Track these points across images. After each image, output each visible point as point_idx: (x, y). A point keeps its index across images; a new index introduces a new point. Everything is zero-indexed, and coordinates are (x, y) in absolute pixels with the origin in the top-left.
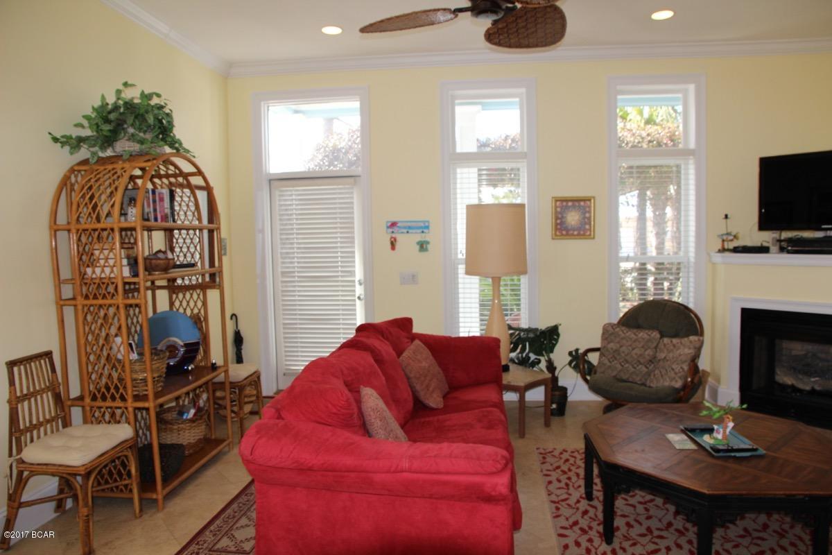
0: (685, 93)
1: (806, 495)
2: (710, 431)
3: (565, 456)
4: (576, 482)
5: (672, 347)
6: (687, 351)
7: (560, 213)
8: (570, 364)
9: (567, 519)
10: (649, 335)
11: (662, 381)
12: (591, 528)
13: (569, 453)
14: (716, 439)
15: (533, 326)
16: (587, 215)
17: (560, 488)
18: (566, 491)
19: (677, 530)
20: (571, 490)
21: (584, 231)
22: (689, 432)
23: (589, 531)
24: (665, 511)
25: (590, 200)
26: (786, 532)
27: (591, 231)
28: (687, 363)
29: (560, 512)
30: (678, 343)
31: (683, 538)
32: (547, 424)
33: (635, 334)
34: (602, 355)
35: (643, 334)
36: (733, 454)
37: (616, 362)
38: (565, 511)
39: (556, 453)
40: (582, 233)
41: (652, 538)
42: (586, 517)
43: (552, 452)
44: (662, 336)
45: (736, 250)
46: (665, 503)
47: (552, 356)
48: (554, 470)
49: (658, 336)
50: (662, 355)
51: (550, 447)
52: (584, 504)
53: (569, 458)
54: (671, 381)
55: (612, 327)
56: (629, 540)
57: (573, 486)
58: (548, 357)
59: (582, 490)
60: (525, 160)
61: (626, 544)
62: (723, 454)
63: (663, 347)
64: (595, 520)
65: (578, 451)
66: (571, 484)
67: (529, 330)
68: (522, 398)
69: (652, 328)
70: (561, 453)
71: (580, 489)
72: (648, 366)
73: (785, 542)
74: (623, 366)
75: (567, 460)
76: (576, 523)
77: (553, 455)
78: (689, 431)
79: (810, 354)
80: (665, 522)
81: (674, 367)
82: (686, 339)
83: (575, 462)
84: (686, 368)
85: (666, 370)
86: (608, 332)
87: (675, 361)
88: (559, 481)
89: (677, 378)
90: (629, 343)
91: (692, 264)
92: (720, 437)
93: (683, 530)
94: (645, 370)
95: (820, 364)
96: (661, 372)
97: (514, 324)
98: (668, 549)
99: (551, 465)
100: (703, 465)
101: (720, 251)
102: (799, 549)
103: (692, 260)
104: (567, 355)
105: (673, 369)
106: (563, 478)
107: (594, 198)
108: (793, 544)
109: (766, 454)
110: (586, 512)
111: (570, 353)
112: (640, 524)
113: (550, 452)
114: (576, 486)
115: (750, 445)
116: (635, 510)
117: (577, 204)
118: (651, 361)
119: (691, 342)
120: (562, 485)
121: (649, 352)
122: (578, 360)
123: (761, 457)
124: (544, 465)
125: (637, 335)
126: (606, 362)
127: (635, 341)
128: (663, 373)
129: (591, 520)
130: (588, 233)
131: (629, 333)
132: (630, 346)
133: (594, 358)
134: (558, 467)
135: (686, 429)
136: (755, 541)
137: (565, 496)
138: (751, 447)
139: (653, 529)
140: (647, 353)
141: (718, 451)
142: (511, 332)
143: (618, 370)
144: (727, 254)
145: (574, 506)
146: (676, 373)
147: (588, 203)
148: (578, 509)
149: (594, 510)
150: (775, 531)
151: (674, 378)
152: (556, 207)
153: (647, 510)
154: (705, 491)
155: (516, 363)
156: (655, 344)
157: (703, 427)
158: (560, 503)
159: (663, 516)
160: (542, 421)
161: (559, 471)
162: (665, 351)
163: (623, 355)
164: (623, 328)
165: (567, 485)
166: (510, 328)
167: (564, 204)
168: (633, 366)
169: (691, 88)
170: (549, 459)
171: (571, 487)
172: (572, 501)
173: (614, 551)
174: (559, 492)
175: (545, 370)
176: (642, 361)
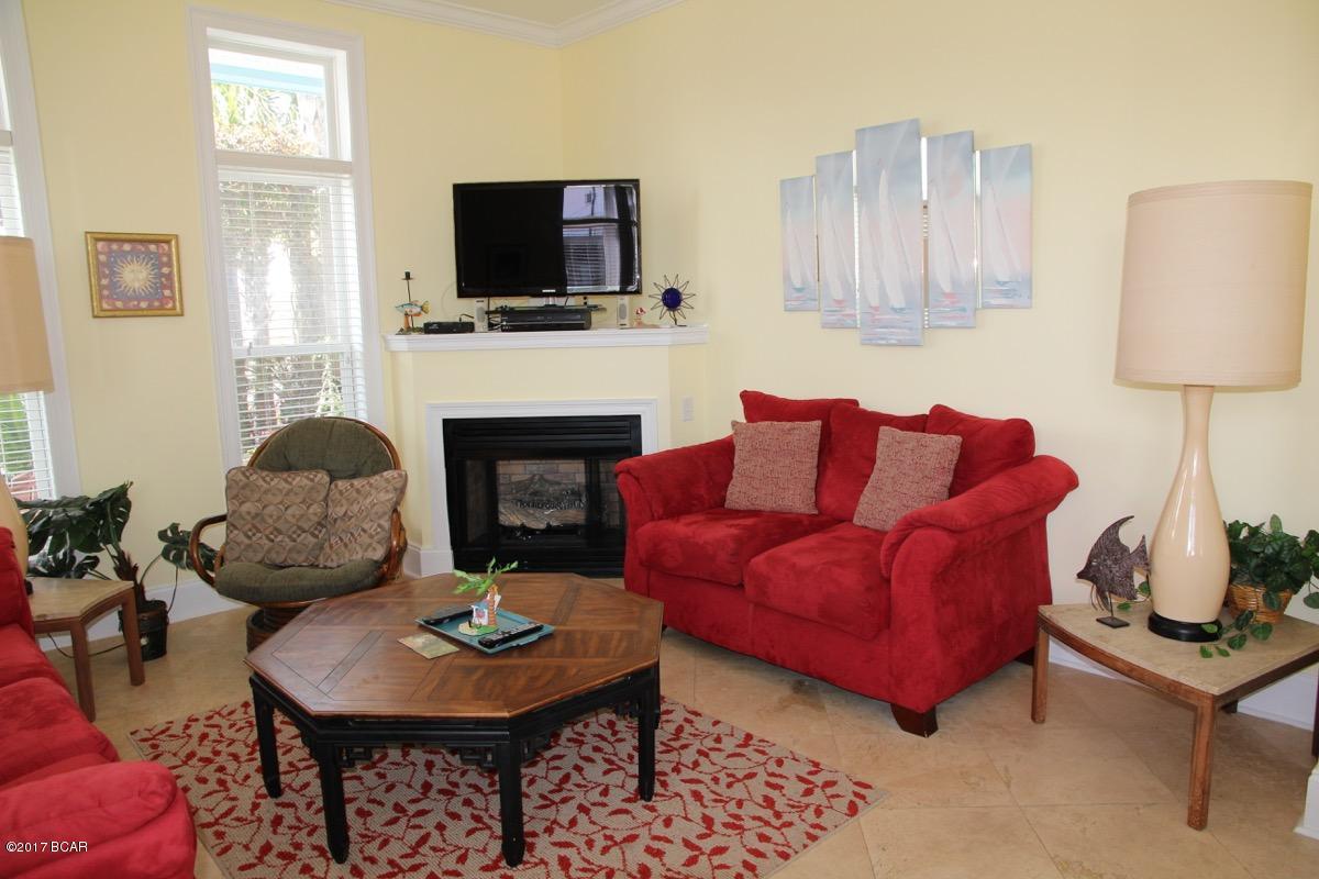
0: (329, 63)
1: (628, 674)
2: (467, 615)
3: (196, 729)
4: (236, 771)
5: (355, 494)
6: (384, 497)
7: (106, 265)
8: (165, 554)
9: (247, 847)
10: (312, 480)
11: (347, 555)
12: (298, 846)
13: (203, 722)
14: (480, 626)
15: (74, 494)
16: (165, 270)
17: (210, 794)
18: (223, 794)
19: (441, 791)
20: (234, 790)
21: (162, 300)
22: (432, 626)
23: (297, 852)
24: (411, 767)
25: (168, 242)
26: (582, 735)
27: (174, 302)
28: (387, 517)
29: (228, 840)
30: (363, 486)
31: (455, 800)
32: (137, 679)
33: (286, 481)
34: (232, 527)
35: (300, 480)
36: (514, 644)
37: (259, 535)
38: (238, 834)
39: (177, 729)
40: (156, 304)
41: (409, 820)
42: (280, 829)
43: (168, 729)
44: (333, 479)
45: (429, 329)
46: (405, 754)
47: (123, 545)
48: (185, 763)
49: (327, 479)
50: (340, 511)
51: (159, 720)
52: (268, 808)
53: (207, 730)
54: (366, 550)
55: (243, 473)
56: (373, 839)
57: (235, 782)
58: (117, 548)
59: (258, 781)
60: (11, 149)
61: (372, 849)
62: (499, 647)
63: (337, 495)
64: (300, 829)
65: (219, 713)
66: (229, 779)
67: (64, 504)
68: (79, 641)
69: (313, 467)
70: (187, 727)
71: (249, 782)
72: (316, 532)
73: (587, 750)
74: (273, 541)
75: (204, 737)
76: (266, 848)
77: (170, 736)
78: (432, 624)
79: (537, 478)
80: (418, 785)
81: (366, 526)
82: (377, 477)
83: (221, 736)
84: (387, 525)
85: (352, 534)
86: (237, 487)
87: (366, 517)
88: (203, 781)
89: (374, 545)
90: (279, 499)
91: (358, 356)
92: (484, 621)
93: (450, 788)
94: (314, 540)
95: (551, 489)
96: (341, 539)
97: (23, 496)
98: (441, 827)
99: (175, 755)
100: (480, 673)
101: (402, 332)
102: (606, 753)
103: (358, 348)
104: (159, 541)
105: (364, 531)
106: (209, 772)
107: (176, 236)
108: (597, 749)
109: (555, 631)
110: (277, 821)
111: (162, 535)
112: (381, 804)
113: (163, 732)
114: (240, 777)
115: (530, 623)
116: (362, 784)
117: (141, 247)
118: (319, 523)
119: (387, 480)
120: (212, 785)
121: (316, 509)
122: (180, 546)
123: (550, 636)
124: (160, 760)
125: (290, 484)
126: (242, 538)
127: (287, 494)
128: (346, 540)
129: (293, 831)
130: (170, 305)
131: (276, 480)
132: (281, 503)
133: (214, 538)
134: (191, 755)
135: (427, 622)
136: (552, 764)
137: (226, 805)
138: (533, 626)
139: (404, 804)
140: (311, 511)
141: (491, 644)
142: (23, 512)
143: (266, 547)
144: (415, 336)
145: (250, 818)
146: (371, 537)
147: (165, 246)
148: (260, 820)
149: (291, 810)
150: (569, 740)
151: (370, 545)
152: (97, 253)
153: (382, 776)
154: (506, 714)
155: (42, 575)
156: (323, 494)
157: (453, 613)
158: (221, 821)
159: (412, 777)
160: (124, 675)
161: (194, 761)
162: (344, 501)
163: (270, 521)
164: (264, 474)
165: (222, 782)
166: (21, 505)
167: (110, 248)
168: (290, 537)
169: (341, 56)
170: (166, 745)
171: (230, 784)
172: (243, 809)
173: (356, 871)
174: (211, 801)
175: (113, 575)
176: (306, 527)
